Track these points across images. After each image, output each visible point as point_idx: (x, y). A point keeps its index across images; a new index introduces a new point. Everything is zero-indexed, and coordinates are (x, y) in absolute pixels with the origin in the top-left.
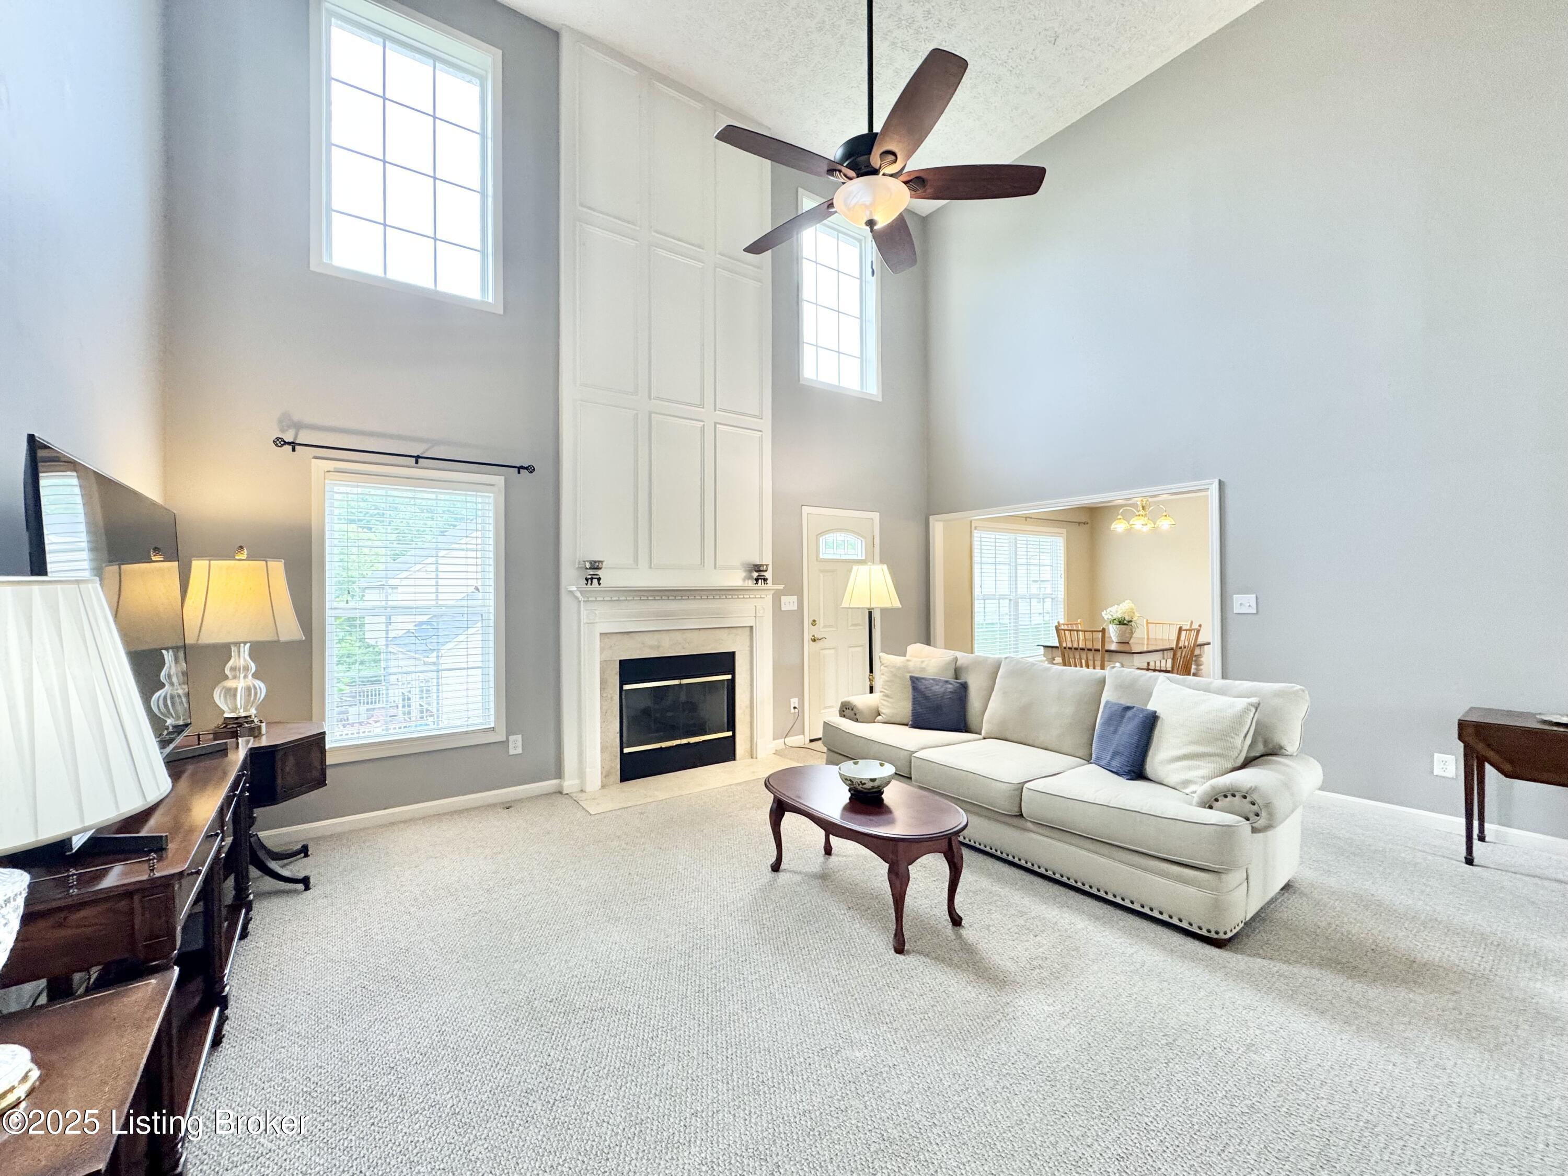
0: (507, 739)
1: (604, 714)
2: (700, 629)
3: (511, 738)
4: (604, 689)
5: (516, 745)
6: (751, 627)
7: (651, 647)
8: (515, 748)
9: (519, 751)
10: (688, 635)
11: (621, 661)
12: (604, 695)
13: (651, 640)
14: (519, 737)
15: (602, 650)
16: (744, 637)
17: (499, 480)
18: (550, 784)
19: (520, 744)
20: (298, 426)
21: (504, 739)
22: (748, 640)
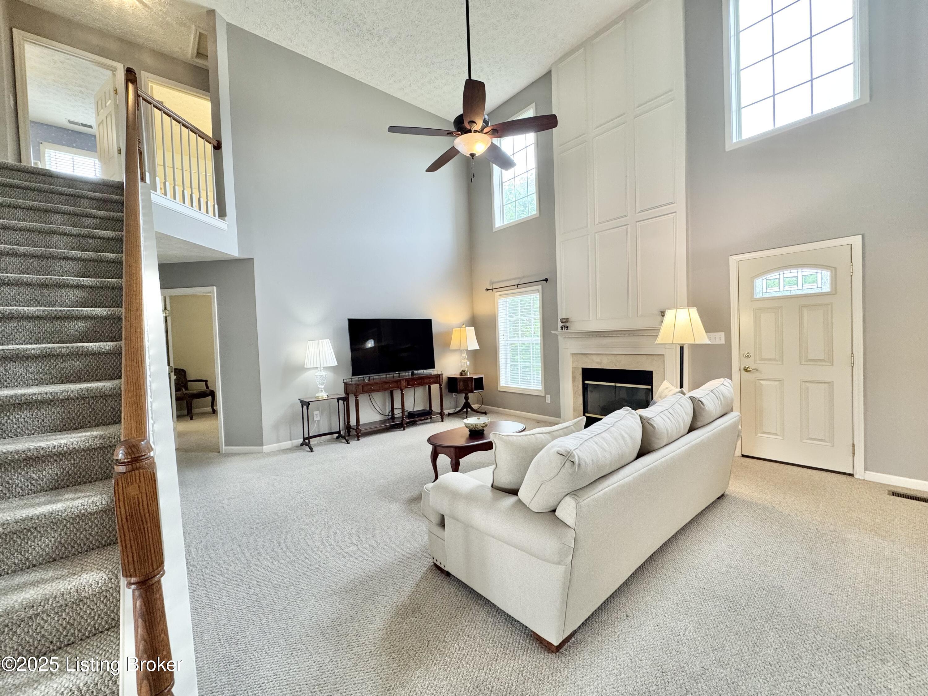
1: (575, 393)
2: (626, 355)
4: (575, 382)
6: (663, 355)
7: (598, 363)
8: (547, 400)
9: (549, 402)
10: (618, 357)
11: (582, 369)
13: (597, 359)
14: (549, 396)
15: (573, 362)
16: (660, 362)
17: (539, 287)
20: (492, 283)
21: (544, 395)
22: (663, 363)
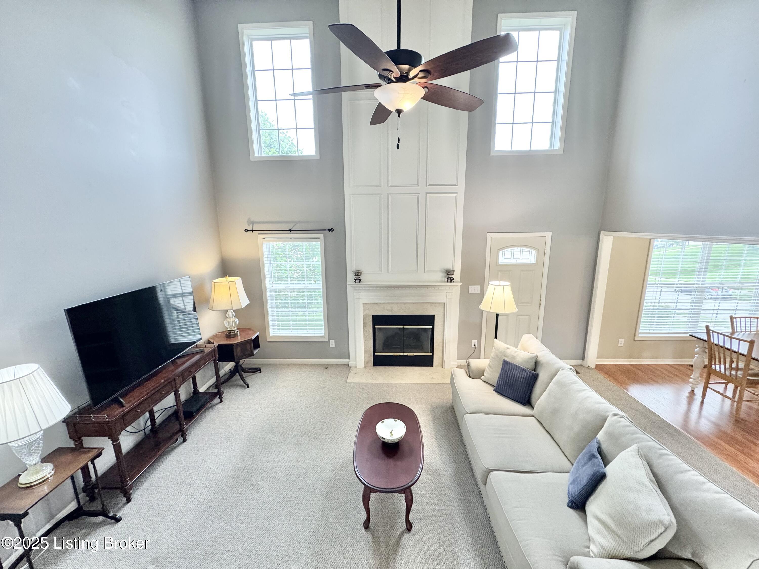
0: (329, 341)
1: (365, 337)
2: (414, 303)
3: (331, 341)
4: (365, 327)
5: (332, 343)
6: (445, 303)
7: (388, 310)
8: (332, 345)
9: (334, 346)
10: (407, 305)
11: (373, 315)
12: (366, 329)
13: (387, 307)
14: (334, 341)
15: (364, 310)
16: (441, 308)
17: (321, 236)
18: (345, 361)
19: (334, 343)
20: (253, 223)
21: (327, 341)
22: (443, 309)
